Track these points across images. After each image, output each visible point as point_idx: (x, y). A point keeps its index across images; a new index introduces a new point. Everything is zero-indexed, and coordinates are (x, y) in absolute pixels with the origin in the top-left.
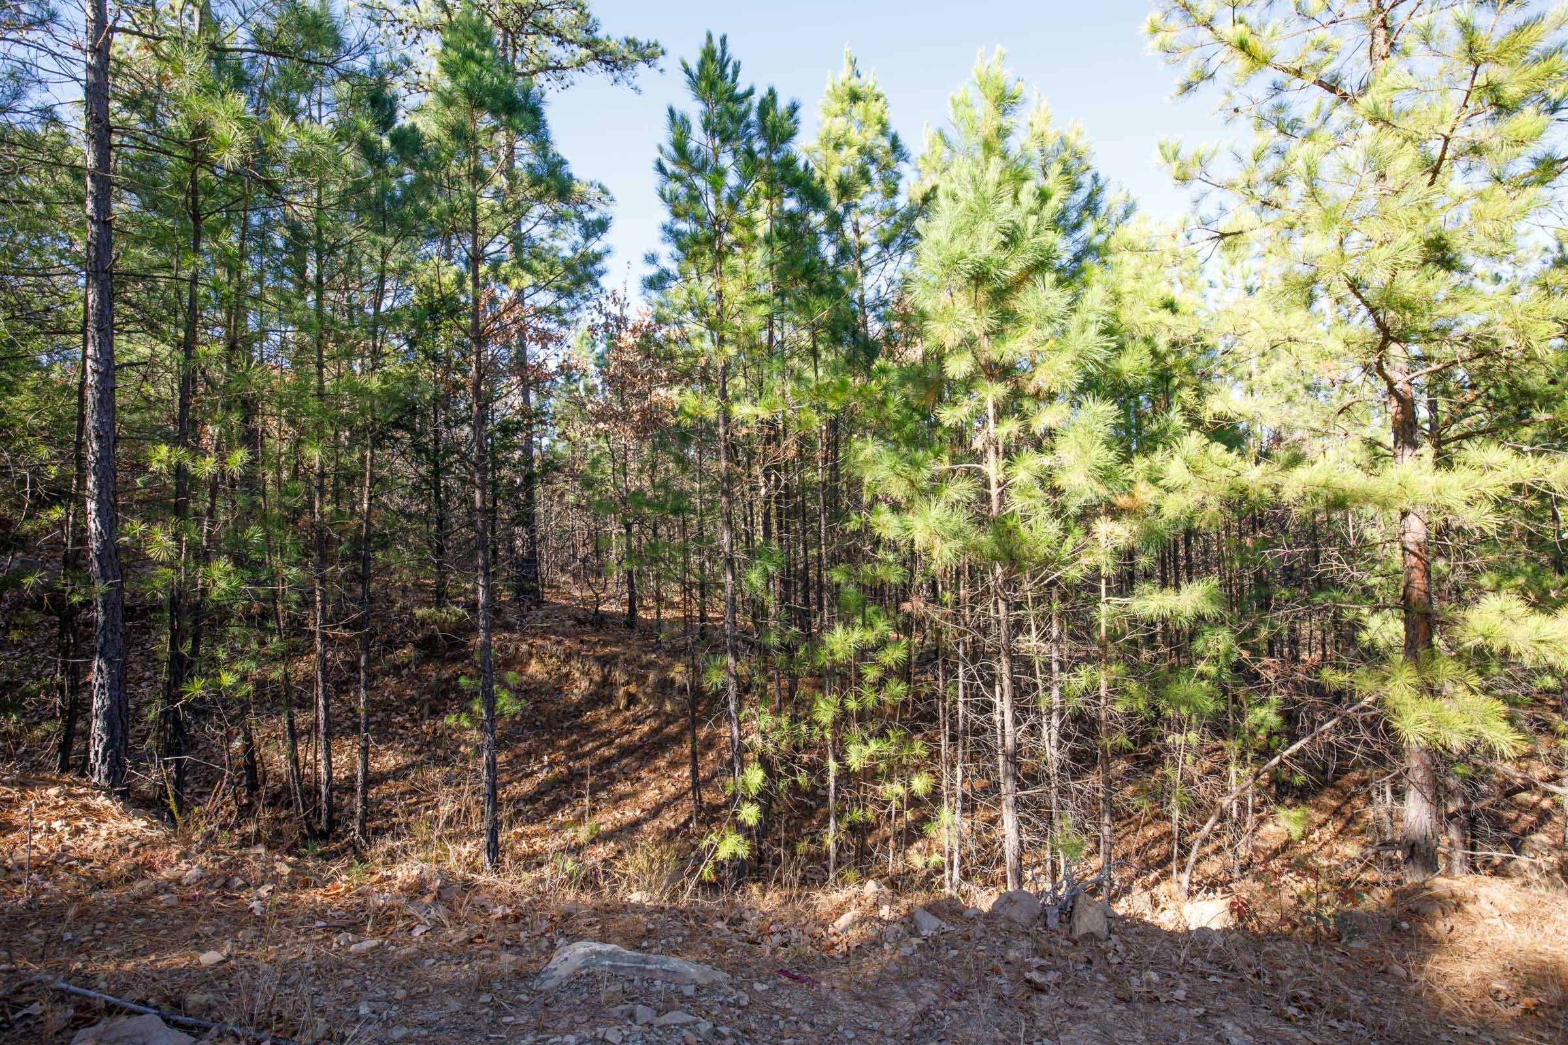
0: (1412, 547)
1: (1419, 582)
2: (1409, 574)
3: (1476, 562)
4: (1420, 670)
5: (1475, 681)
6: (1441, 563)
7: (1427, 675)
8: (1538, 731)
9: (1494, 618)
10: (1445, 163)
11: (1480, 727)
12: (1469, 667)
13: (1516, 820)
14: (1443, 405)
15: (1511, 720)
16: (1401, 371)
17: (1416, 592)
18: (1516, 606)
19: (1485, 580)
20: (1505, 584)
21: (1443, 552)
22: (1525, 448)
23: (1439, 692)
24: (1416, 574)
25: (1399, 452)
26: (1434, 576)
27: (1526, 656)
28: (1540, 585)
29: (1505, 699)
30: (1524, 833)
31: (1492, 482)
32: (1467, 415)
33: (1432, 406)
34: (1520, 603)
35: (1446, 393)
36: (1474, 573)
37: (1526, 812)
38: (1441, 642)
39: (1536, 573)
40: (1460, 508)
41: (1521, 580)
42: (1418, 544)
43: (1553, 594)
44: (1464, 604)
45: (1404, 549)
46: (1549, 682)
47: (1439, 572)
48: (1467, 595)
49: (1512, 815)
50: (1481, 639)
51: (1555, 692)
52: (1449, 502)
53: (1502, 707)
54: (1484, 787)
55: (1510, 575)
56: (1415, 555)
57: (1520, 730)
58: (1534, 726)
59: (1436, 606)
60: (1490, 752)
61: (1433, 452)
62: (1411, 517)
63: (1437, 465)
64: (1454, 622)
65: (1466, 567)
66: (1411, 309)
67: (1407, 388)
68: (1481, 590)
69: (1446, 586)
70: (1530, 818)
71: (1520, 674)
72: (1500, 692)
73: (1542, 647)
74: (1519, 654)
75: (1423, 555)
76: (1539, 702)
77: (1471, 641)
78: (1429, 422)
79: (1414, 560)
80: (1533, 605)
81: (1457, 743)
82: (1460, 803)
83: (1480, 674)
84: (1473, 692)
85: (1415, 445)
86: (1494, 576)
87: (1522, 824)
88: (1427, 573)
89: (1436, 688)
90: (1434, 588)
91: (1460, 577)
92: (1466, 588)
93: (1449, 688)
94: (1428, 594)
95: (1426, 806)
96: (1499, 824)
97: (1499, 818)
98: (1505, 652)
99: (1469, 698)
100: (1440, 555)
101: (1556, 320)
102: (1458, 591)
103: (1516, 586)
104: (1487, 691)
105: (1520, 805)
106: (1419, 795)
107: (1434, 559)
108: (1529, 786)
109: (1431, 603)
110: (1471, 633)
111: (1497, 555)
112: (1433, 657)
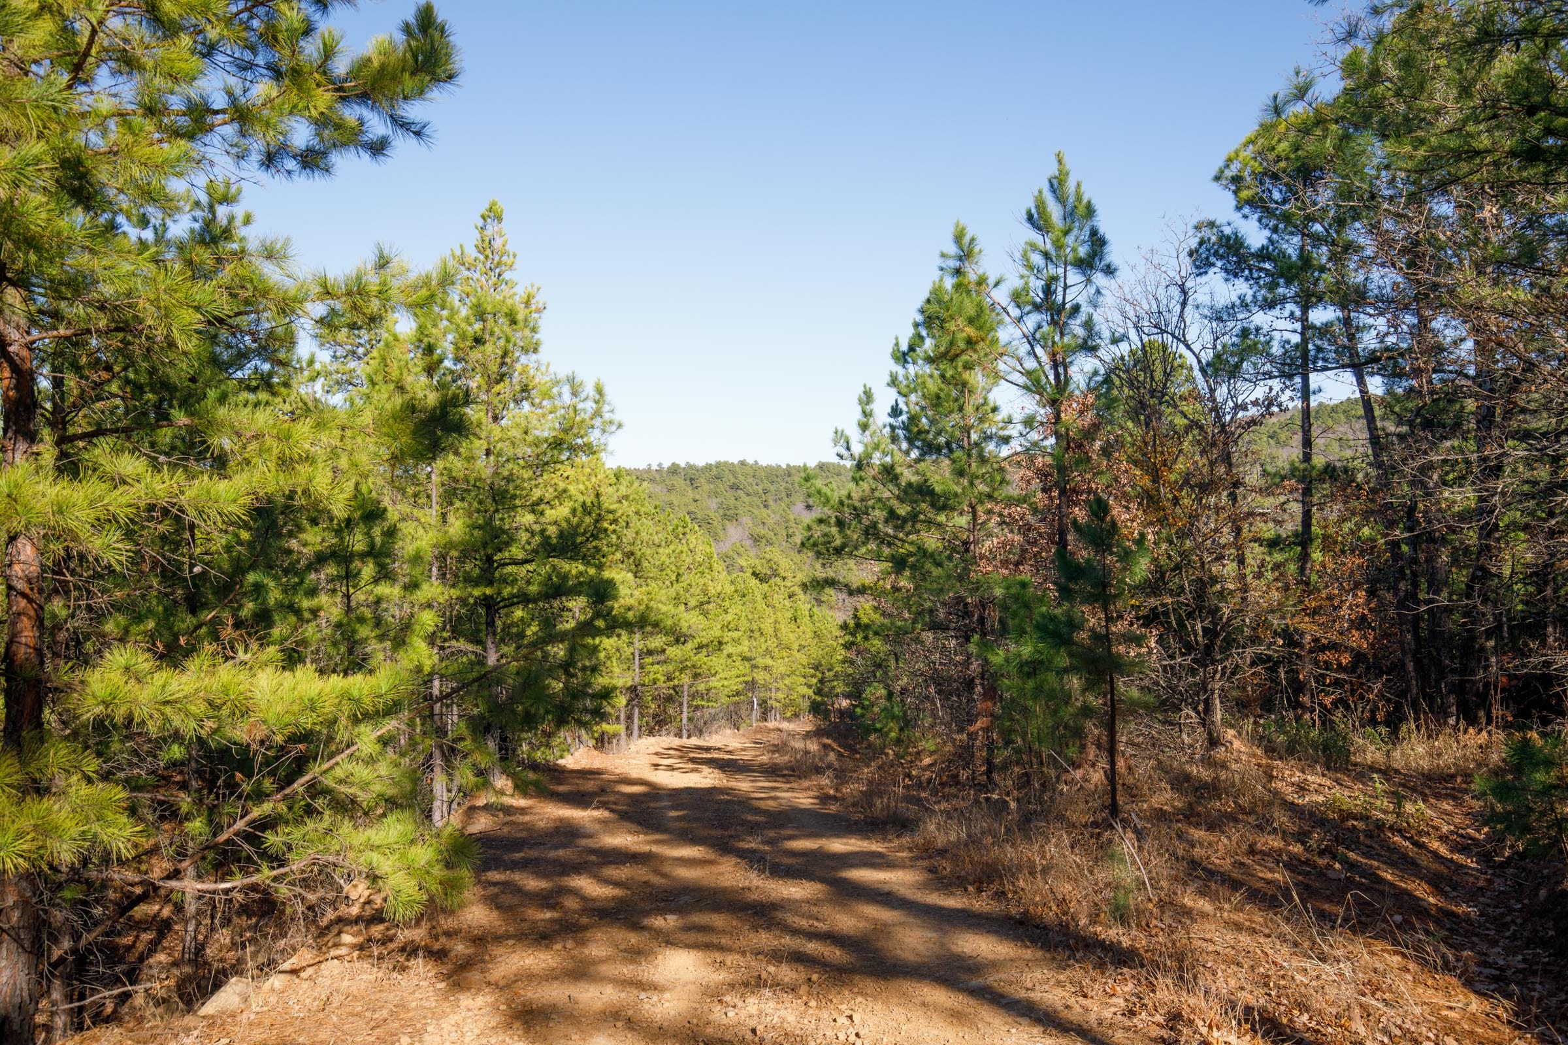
0: (21, 585)
1: (28, 634)
2: (14, 624)
3: (100, 601)
4: (24, 763)
5: (92, 765)
6: (57, 606)
7: (32, 768)
8: (162, 818)
9: (116, 677)
10: (91, 60)
11: (96, 827)
12: (86, 747)
13: (133, 946)
14: (71, 382)
15: (132, 811)
16: (18, 327)
17: (23, 650)
18: (143, 662)
19: (109, 627)
20: (134, 629)
21: (62, 590)
22: (162, 458)
23: (47, 790)
24: (25, 622)
25: (9, 445)
26: (47, 623)
27: (150, 723)
28: (170, 628)
29: (128, 783)
30: (142, 958)
31: (124, 500)
32: (99, 398)
33: (58, 383)
34: (147, 655)
35: (77, 369)
36: (97, 616)
37: (145, 930)
38: (53, 717)
39: (169, 612)
40: (85, 532)
41: (151, 624)
42: (29, 581)
43: (182, 641)
44: (84, 661)
45: (10, 587)
46: (177, 751)
47: (54, 616)
48: (89, 646)
49: (127, 940)
50: (101, 707)
51: (183, 764)
52: (73, 524)
53: (120, 794)
54: (98, 911)
55: (139, 619)
56: (24, 595)
57: (142, 820)
58: (158, 813)
59: (49, 668)
60: (106, 859)
61: (55, 452)
62: (21, 541)
63: (60, 470)
64: (70, 687)
65: (89, 608)
66: (38, 249)
67: (25, 353)
68: (105, 642)
69: (62, 636)
70: (147, 937)
71: (146, 747)
72: (122, 775)
73: (168, 710)
74: (143, 722)
75: (35, 596)
76: (163, 779)
77: (90, 711)
78: (53, 399)
79: (23, 603)
80: (161, 657)
81: (66, 854)
82: (67, 944)
83: (99, 754)
84: (90, 781)
85: (32, 437)
86: (122, 619)
87: (140, 947)
88: (39, 622)
89: (44, 783)
90: (47, 639)
91: (80, 622)
92: (87, 637)
93: (60, 782)
94: (39, 651)
95: (23, 958)
96: (113, 954)
97: (115, 948)
98: (129, 720)
99: (85, 790)
100: (56, 591)
101: (197, 309)
102: (78, 642)
103: (145, 632)
104: (106, 777)
105: (140, 922)
106: (14, 946)
107: (48, 599)
108: (150, 892)
109: (42, 663)
110: (90, 701)
111: (125, 591)
112: (42, 741)
